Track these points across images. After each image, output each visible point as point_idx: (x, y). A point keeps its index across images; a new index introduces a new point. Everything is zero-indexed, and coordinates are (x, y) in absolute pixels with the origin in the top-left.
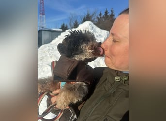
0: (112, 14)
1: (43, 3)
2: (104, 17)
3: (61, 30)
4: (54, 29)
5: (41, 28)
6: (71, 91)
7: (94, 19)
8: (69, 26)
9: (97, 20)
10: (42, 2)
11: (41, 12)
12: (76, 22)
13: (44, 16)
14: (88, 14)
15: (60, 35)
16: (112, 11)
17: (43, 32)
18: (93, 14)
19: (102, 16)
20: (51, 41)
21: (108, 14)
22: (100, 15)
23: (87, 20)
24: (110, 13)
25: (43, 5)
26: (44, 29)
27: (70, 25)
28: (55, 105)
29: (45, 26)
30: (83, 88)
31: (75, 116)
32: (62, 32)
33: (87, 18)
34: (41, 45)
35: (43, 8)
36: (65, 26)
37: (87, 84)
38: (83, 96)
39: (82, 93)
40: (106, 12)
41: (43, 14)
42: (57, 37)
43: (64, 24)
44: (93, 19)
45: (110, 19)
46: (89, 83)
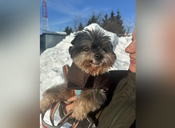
0: (118, 16)
1: (46, 6)
2: (110, 19)
3: (65, 33)
4: (58, 33)
5: (44, 32)
6: (89, 99)
7: (100, 21)
8: (73, 29)
9: (103, 22)
10: (44, 4)
11: (44, 15)
12: (81, 24)
13: (47, 19)
14: (94, 17)
15: (64, 38)
16: (118, 13)
17: (46, 36)
18: (99, 16)
19: (108, 18)
20: (55, 45)
21: (114, 16)
22: (106, 17)
23: (93, 23)
24: (116, 15)
25: (46, 8)
26: (47, 32)
27: (75, 27)
28: (71, 114)
29: (48, 29)
30: (101, 95)
31: (94, 126)
32: (67, 35)
33: (93, 20)
34: (45, 49)
35: (46, 10)
36: (69, 29)
37: (104, 90)
38: (101, 103)
39: (101, 100)
40: (112, 14)
41: (46, 17)
42: (62, 40)
43: (68, 27)
44: (98, 21)
45: (116, 21)
46: (107, 89)
